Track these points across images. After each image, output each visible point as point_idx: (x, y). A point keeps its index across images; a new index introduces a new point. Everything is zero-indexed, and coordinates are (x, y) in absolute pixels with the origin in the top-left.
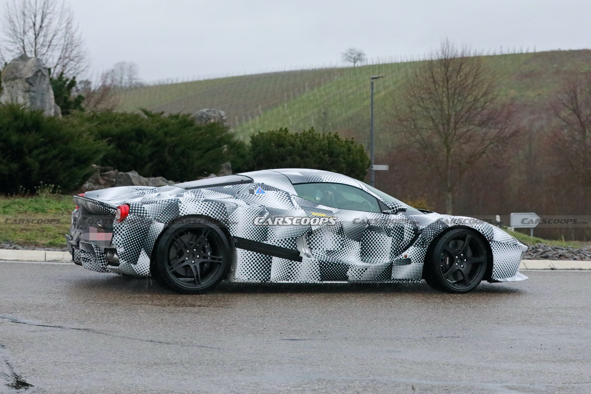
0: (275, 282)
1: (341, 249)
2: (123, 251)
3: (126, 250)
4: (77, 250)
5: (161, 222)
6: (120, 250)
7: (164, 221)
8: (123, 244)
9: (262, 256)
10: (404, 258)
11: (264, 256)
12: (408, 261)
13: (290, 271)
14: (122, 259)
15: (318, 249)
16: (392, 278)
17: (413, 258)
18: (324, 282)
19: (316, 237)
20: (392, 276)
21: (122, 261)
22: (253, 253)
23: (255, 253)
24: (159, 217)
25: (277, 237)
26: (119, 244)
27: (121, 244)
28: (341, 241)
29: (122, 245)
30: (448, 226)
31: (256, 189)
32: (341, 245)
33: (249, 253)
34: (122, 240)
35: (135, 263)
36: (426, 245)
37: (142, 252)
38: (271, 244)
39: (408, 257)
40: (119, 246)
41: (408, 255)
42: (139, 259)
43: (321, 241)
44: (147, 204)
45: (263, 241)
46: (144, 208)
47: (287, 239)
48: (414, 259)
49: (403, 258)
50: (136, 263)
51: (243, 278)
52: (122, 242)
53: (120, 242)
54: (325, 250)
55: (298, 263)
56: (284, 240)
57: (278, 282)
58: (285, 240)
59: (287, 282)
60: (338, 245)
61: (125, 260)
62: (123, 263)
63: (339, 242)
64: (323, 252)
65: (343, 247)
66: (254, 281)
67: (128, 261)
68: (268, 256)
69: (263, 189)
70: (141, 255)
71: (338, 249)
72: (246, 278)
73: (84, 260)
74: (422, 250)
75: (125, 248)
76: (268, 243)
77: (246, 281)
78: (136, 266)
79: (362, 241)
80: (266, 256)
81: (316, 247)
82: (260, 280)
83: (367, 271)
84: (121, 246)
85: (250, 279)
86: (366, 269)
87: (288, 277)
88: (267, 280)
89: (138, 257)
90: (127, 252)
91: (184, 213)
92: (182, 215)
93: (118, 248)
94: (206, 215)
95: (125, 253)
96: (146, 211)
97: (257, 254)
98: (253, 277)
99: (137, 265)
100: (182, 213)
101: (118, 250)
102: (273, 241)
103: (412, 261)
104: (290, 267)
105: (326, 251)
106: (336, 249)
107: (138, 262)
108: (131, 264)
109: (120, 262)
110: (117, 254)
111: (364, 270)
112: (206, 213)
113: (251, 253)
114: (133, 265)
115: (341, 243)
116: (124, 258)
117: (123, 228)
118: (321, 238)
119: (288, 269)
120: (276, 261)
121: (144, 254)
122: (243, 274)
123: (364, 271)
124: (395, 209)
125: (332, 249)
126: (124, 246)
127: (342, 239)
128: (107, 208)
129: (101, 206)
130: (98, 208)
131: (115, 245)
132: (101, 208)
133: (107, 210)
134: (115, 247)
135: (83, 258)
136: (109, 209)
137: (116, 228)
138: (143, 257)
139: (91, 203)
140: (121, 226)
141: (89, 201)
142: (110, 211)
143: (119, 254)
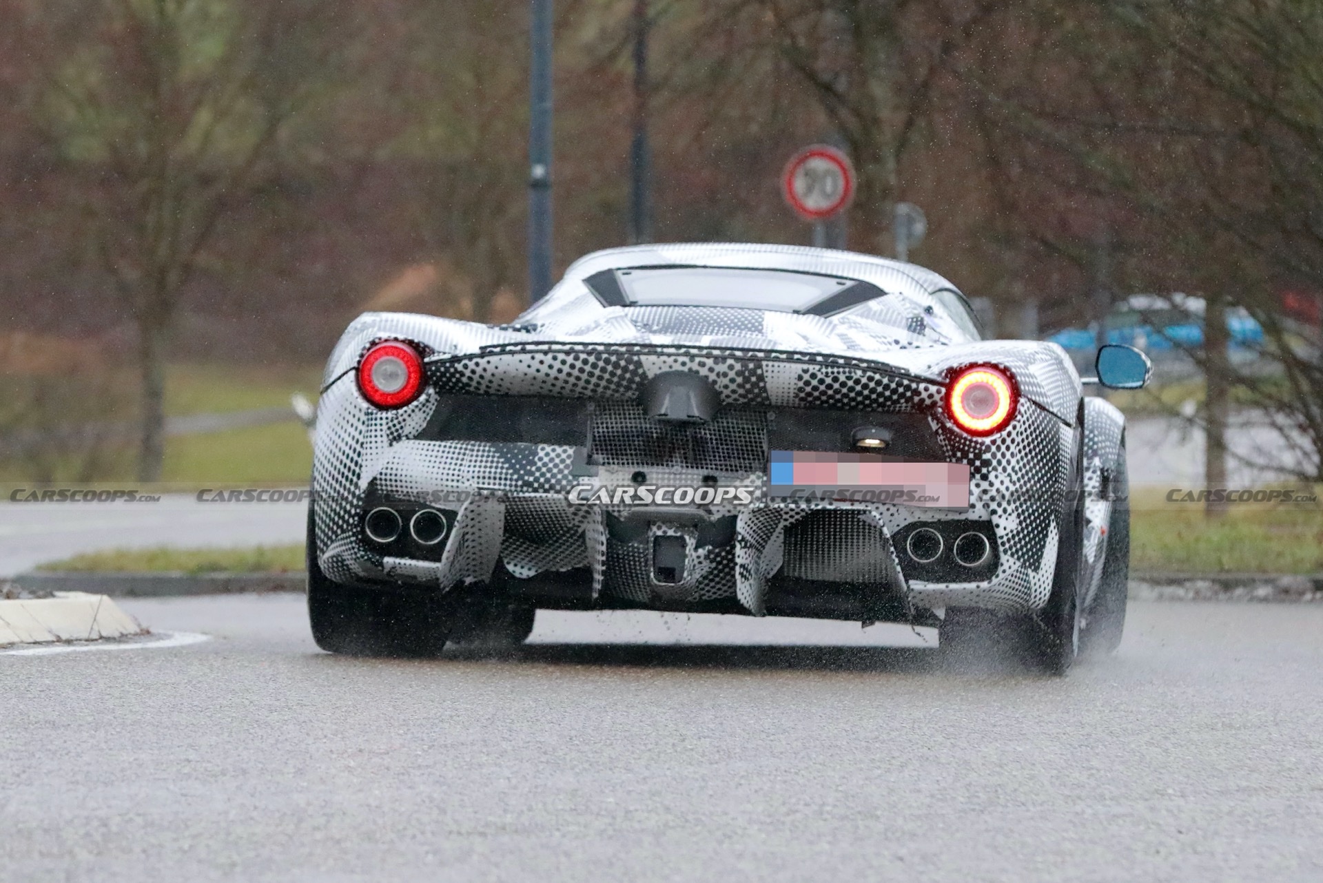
2: (1014, 526)
3: (1021, 523)
5: (1069, 424)
6: (1007, 525)
8: (1014, 501)
14: (1012, 555)
21: (1012, 560)
26: (1004, 503)
27: (1009, 502)
29: (1013, 506)
34: (1012, 488)
35: (1036, 568)
37: (1052, 526)
40: (1005, 511)
42: (1045, 552)
50: (1039, 564)
52: (1012, 494)
53: (1008, 496)
61: (1018, 559)
62: (1013, 567)
67: (1024, 562)
70: (1049, 537)
73: (742, 575)
75: (1019, 516)
78: (1036, 578)
84: (1009, 510)
89: (1043, 547)
90: (1022, 530)
93: (1004, 517)
95: (1018, 533)
99: (1041, 572)
101: (1001, 522)
107: (1042, 563)
108: (1029, 571)
109: (1005, 566)
110: (992, 539)
114: (1031, 574)
116: (1017, 551)
121: (1053, 533)
126: (1017, 508)
128: (906, 382)
129: (877, 377)
130: (857, 381)
131: (986, 506)
132: (878, 383)
133: (907, 388)
134: (978, 514)
135: (740, 566)
136: (913, 386)
137: (994, 449)
138: (1052, 543)
139: (813, 368)
140: (1008, 441)
141: (789, 360)
142: (916, 392)
143: (1004, 539)
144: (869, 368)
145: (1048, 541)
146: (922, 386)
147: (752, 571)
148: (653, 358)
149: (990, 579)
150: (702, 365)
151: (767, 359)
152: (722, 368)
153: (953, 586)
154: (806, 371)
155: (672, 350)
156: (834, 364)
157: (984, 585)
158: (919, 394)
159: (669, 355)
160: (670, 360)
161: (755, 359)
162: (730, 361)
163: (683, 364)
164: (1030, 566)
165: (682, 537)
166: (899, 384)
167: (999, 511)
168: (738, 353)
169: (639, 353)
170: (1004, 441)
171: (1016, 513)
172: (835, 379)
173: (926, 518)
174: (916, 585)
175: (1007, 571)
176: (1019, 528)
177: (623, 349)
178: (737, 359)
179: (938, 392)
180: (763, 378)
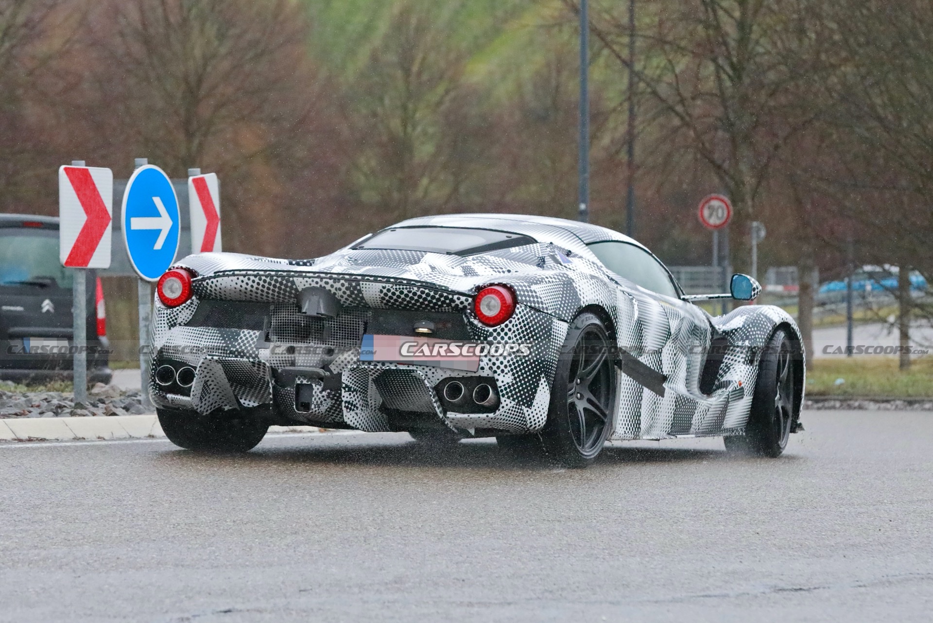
2: (510, 380)
3: (515, 379)
4: (318, 386)
5: (563, 320)
6: (504, 379)
7: (567, 318)
8: (510, 366)
9: (637, 386)
10: (739, 387)
12: (741, 393)
13: (653, 415)
14: (509, 398)
17: (746, 386)
21: (508, 401)
22: (631, 381)
24: (559, 309)
26: (502, 367)
27: (506, 366)
29: (509, 369)
33: (628, 381)
34: (508, 358)
35: (529, 406)
36: (757, 361)
37: (543, 380)
38: (644, 362)
39: (742, 385)
40: (503, 371)
42: (537, 396)
46: (536, 292)
47: (656, 353)
48: (747, 389)
50: (531, 405)
52: (508, 361)
53: (505, 362)
55: (661, 399)
61: (514, 400)
62: (510, 405)
67: (519, 402)
68: (641, 386)
70: (540, 387)
73: (347, 408)
74: (754, 371)
75: (513, 374)
78: (530, 411)
84: (506, 371)
89: (536, 392)
90: (517, 383)
91: (585, 302)
92: (584, 305)
93: (502, 375)
95: (513, 385)
96: (541, 298)
99: (533, 409)
100: (583, 302)
101: (501, 378)
102: (645, 358)
103: (745, 392)
107: (535, 402)
108: (523, 407)
109: (504, 404)
110: (495, 388)
114: (525, 410)
116: (512, 396)
117: (510, 334)
119: (652, 412)
120: (646, 396)
121: (544, 384)
126: (512, 370)
127: (675, 351)
128: (445, 294)
129: (427, 291)
130: (415, 294)
131: (491, 368)
132: (428, 295)
133: (446, 298)
134: (486, 373)
135: (346, 402)
136: (450, 297)
137: (495, 334)
138: (543, 391)
139: (388, 286)
140: (506, 330)
141: (375, 281)
142: (452, 300)
143: (503, 388)
144: (422, 286)
145: (539, 389)
146: (455, 297)
147: (358, 405)
148: (300, 279)
149: (495, 413)
150: (327, 283)
151: (363, 280)
152: (338, 285)
153: (472, 416)
154: (384, 288)
155: (311, 275)
156: (401, 284)
157: (491, 415)
158: (454, 301)
159: (310, 277)
160: (310, 280)
161: (356, 280)
162: (342, 281)
163: (317, 283)
164: (524, 404)
165: (311, 385)
166: (441, 296)
167: (499, 371)
168: (347, 277)
169: (293, 276)
170: (502, 330)
171: (511, 373)
172: (402, 293)
173: (454, 375)
174: (451, 415)
175: (506, 407)
176: (514, 382)
177: (285, 274)
178: (346, 280)
179: (467, 300)
180: (360, 291)
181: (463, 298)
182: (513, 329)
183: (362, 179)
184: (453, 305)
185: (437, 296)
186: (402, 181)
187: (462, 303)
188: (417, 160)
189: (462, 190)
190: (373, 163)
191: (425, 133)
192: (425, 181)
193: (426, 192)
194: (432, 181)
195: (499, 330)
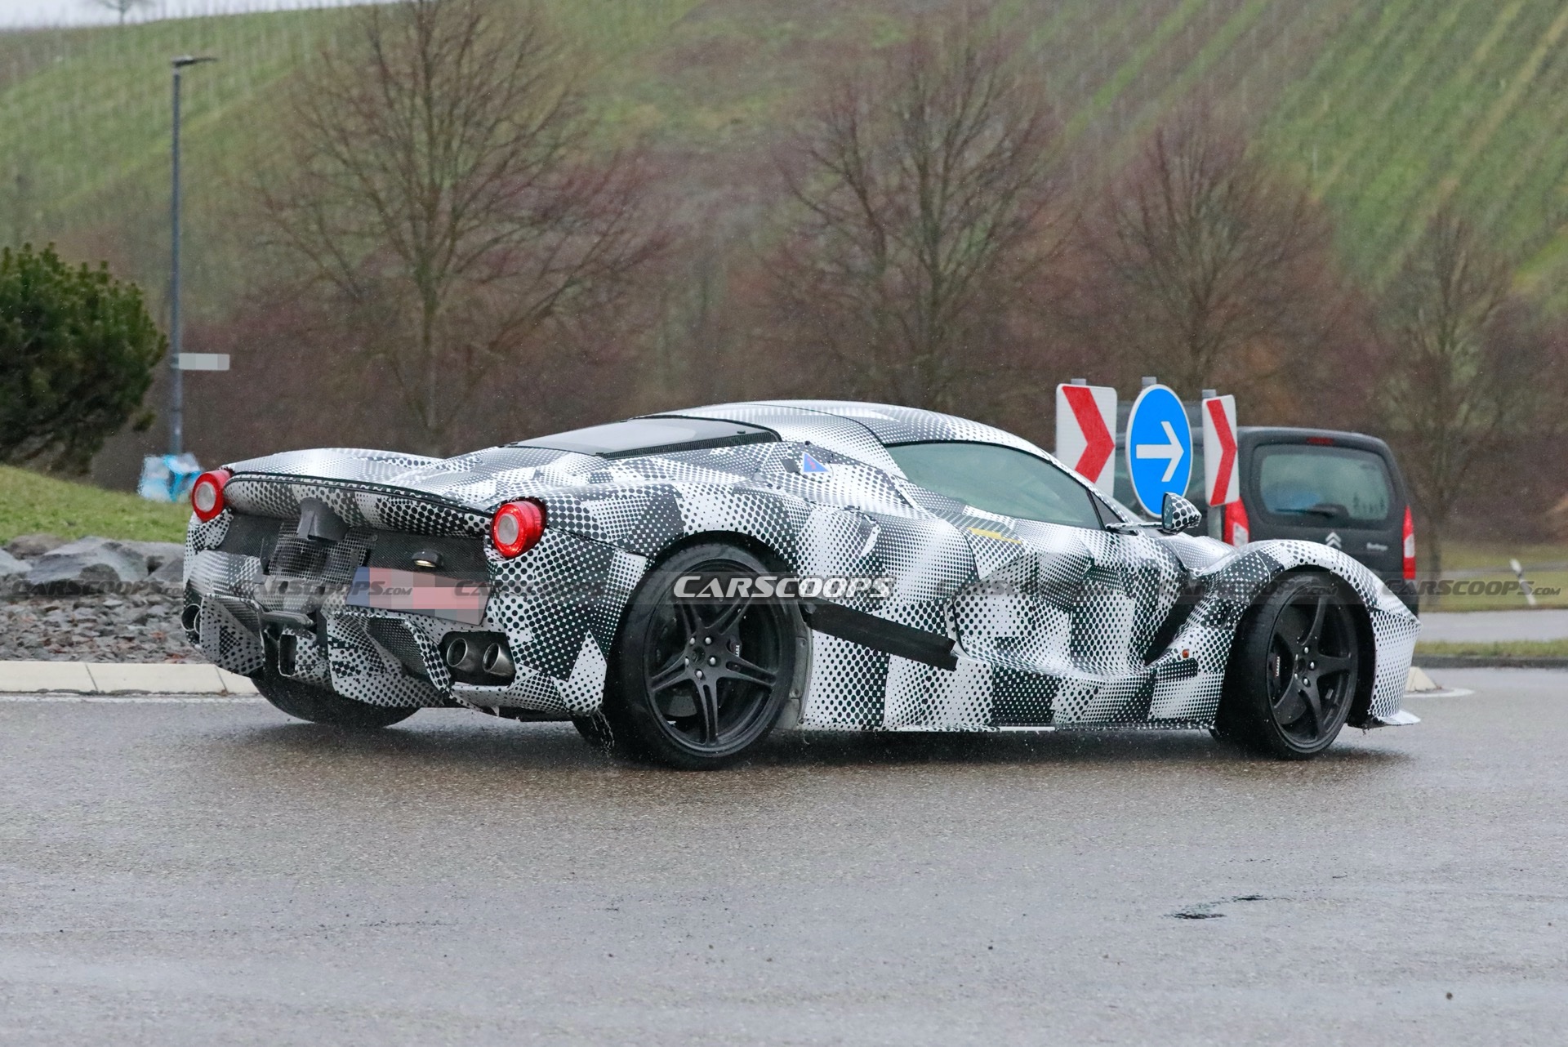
0: (892, 730)
1: (1030, 633)
2: (528, 639)
3: (537, 636)
4: (304, 640)
5: (638, 553)
6: (520, 637)
7: (647, 550)
8: (529, 617)
9: (867, 653)
10: (1182, 659)
11: (871, 653)
12: (1189, 668)
13: (926, 696)
14: (527, 664)
15: (976, 632)
16: (1150, 717)
17: (1202, 658)
18: (1003, 729)
19: (972, 599)
20: (1151, 710)
21: (526, 669)
22: (847, 645)
23: (852, 645)
24: (631, 537)
25: (902, 597)
26: (516, 619)
27: (521, 618)
28: (1031, 609)
29: (528, 622)
30: (1282, 567)
31: (799, 459)
32: (1030, 620)
33: (839, 645)
34: (526, 606)
35: (565, 676)
36: (1232, 622)
37: (588, 641)
38: (888, 618)
39: (1190, 656)
40: (516, 625)
41: (1192, 649)
42: (578, 663)
43: (985, 610)
44: (591, 498)
45: (870, 610)
46: (586, 511)
47: (925, 605)
48: (1205, 663)
49: (1179, 658)
50: (569, 673)
51: (822, 717)
52: (526, 611)
53: (521, 612)
54: (993, 635)
55: (947, 673)
56: (917, 607)
57: (899, 729)
58: (921, 606)
59: (917, 729)
60: (1022, 622)
61: (536, 667)
62: (528, 675)
63: (1026, 614)
64: (989, 641)
65: (1034, 628)
66: (845, 728)
67: (545, 670)
68: (880, 653)
69: (818, 459)
70: (585, 650)
71: (1022, 633)
72: (829, 718)
73: (338, 671)
74: (1223, 635)
75: (534, 630)
76: (882, 617)
77: (827, 728)
78: (566, 685)
79: (1075, 611)
80: (875, 654)
81: (971, 627)
82: (861, 722)
83: (1098, 695)
84: (522, 624)
85: (839, 719)
86: (1096, 692)
87: (920, 715)
88: (877, 724)
89: (576, 657)
90: (540, 643)
91: (695, 527)
92: (691, 533)
93: (515, 630)
94: (746, 532)
95: (534, 645)
96: (595, 520)
97: (855, 647)
98: (844, 715)
99: (571, 682)
100: (691, 528)
101: (513, 635)
102: (892, 612)
103: (1200, 667)
104: (928, 684)
105: (996, 639)
106: (1018, 634)
107: (574, 672)
108: (553, 678)
109: (519, 673)
110: (507, 650)
111: (1092, 692)
112: (745, 528)
113: (843, 644)
114: (557, 682)
115: (1030, 615)
116: (533, 661)
117: (530, 571)
118: (984, 601)
119: (923, 691)
120: (900, 668)
121: (592, 647)
122: (823, 707)
123: (1091, 697)
124: (1181, 518)
125: (1010, 634)
126: (532, 624)
127: (1031, 604)
128: (453, 512)
129: (429, 507)
130: (414, 510)
131: (500, 620)
132: (431, 512)
133: (455, 517)
134: (496, 627)
135: (335, 663)
136: (460, 515)
137: (506, 571)
138: (589, 656)
139: (384, 498)
140: (524, 565)
141: (371, 491)
142: (463, 522)
143: (516, 649)
144: (423, 499)
145: (581, 653)
146: (467, 516)
147: (360, 668)
148: (298, 486)
149: (509, 685)
150: (322, 493)
151: (358, 489)
152: (333, 496)
153: (482, 688)
154: (380, 500)
155: (308, 481)
156: (397, 495)
157: (504, 688)
158: (466, 523)
159: (307, 484)
160: (306, 488)
161: (352, 490)
162: (338, 491)
163: (313, 492)
164: (554, 674)
165: (295, 637)
166: (448, 514)
167: (510, 625)
168: (343, 484)
169: (291, 483)
170: (518, 565)
171: (531, 628)
172: (399, 508)
173: (457, 628)
174: (458, 686)
175: (522, 678)
176: (536, 641)
177: (284, 479)
178: (342, 489)
179: (482, 521)
180: (356, 505)
181: (477, 518)
182: (535, 565)
183: (1392, 405)
184: (466, 527)
185: (443, 515)
186: (1438, 407)
187: (476, 525)
188: (1454, 385)
189: (1507, 417)
190: (1405, 385)
191: (1465, 352)
192: (1464, 407)
193: (1466, 419)
194: (1473, 407)
195: (512, 565)
